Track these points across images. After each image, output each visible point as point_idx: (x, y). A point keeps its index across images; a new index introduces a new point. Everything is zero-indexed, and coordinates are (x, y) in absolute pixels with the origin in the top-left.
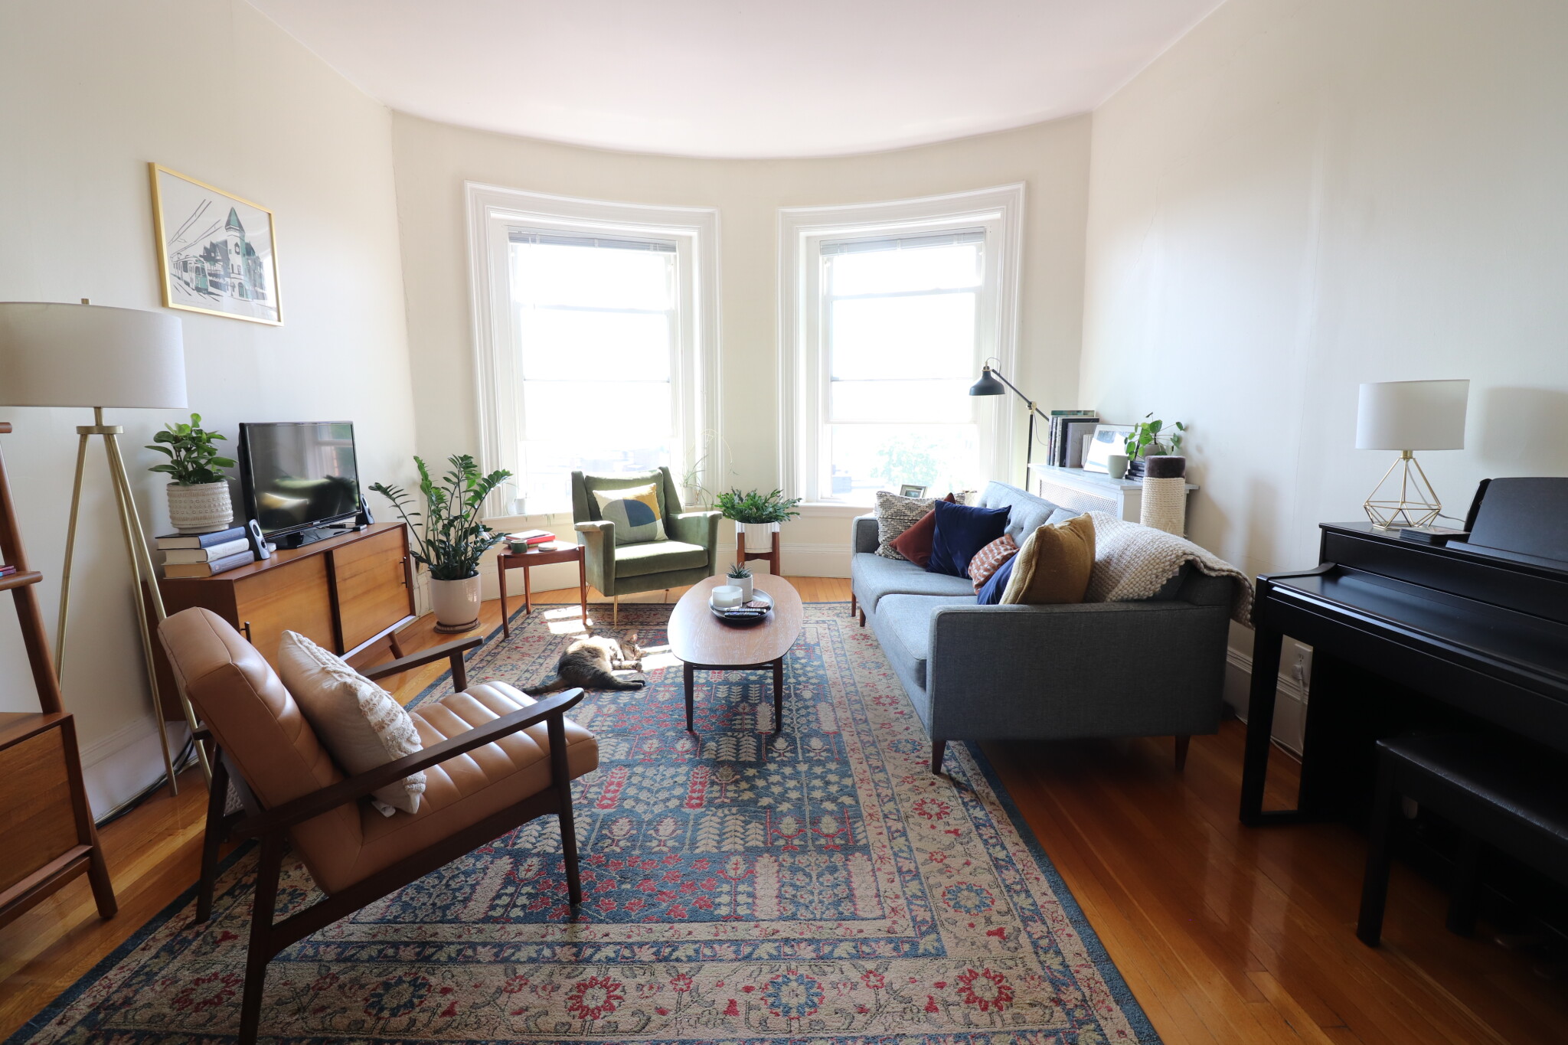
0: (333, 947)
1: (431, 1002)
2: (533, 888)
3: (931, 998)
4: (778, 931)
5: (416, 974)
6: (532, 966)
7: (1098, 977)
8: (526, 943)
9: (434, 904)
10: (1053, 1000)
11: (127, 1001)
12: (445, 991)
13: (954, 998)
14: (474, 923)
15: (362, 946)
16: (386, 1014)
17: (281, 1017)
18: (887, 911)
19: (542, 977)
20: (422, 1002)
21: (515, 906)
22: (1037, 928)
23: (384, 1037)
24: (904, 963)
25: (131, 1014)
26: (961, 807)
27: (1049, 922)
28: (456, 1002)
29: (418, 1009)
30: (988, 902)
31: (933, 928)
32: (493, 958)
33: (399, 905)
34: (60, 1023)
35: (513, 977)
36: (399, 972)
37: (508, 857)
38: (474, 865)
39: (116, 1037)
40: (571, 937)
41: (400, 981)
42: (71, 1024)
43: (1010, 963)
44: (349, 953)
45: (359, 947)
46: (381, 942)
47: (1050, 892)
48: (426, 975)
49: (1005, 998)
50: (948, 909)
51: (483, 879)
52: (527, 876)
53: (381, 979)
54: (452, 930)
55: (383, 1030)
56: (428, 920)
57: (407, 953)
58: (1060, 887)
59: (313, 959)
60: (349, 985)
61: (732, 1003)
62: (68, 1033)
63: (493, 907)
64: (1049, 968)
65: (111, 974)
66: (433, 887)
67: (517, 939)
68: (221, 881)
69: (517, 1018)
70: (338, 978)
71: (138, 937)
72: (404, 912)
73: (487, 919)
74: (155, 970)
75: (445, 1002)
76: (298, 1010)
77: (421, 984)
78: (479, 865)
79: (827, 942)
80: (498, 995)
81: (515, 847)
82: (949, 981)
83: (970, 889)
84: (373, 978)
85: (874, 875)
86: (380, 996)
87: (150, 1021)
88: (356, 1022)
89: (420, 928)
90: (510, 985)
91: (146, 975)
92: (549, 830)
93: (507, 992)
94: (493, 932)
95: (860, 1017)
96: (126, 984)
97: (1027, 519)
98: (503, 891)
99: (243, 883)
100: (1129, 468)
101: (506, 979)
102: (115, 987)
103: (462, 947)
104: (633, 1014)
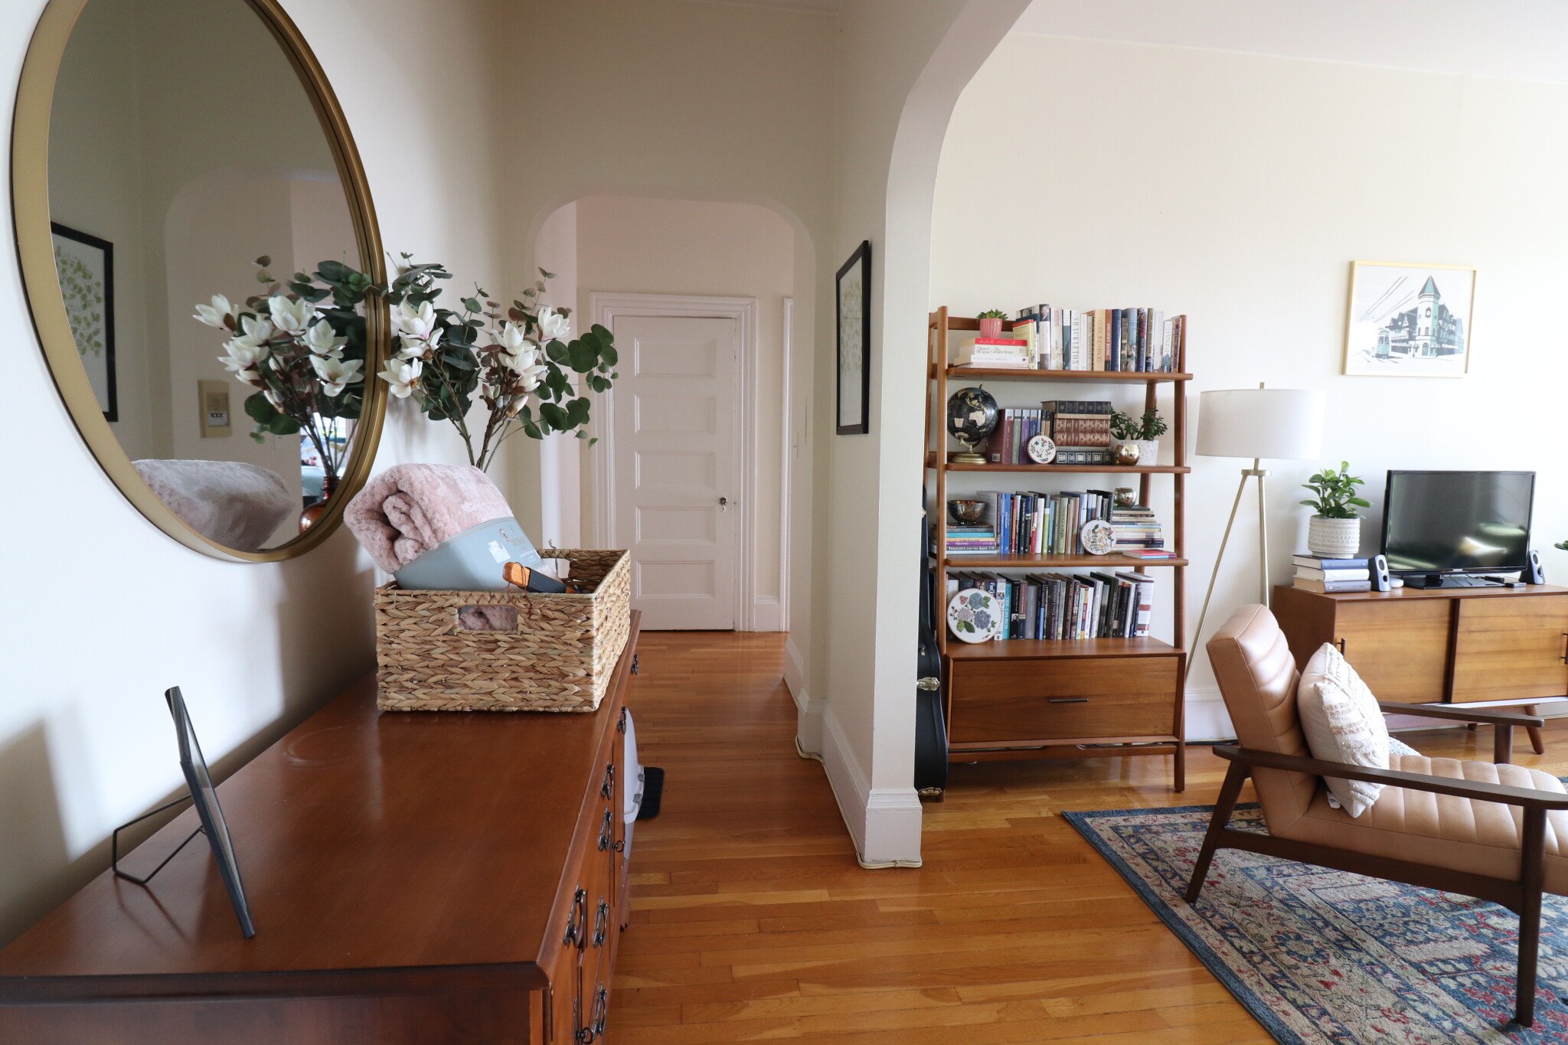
0: (1285, 892)
1: (1320, 969)
2: (1487, 982)
5: (1325, 948)
6: (1423, 1019)
8: (1435, 1005)
9: (1381, 925)
11: (1157, 833)
12: (1336, 973)
14: (1403, 959)
15: (1304, 906)
16: (1284, 949)
17: (1222, 899)
19: (1423, 1032)
20: (1313, 964)
21: (1454, 978)
23: (1271, 957)
25: (1155, 839)
28: (1337, 984)
29: (1306, 964)
32: (1394, 989)
33: (1354, 906)
34: (1124, 820)
35: (1398, 1011)
36: (1315, 938)
37: (1487, 946)
38: (1446, 928)
39: (1142, 843)
40: (1484, 1036)
41: (1310, 942)
42: (1128, 824)
44: (1290, 903)
45: (1302, 905)
46: (1319, 915)
48: (1331, 954)
51: (1444, 942)
52: (1491, 971)
53: (1298, 931)
54: (1379, 949)
55: (1274, 954)
56: (1367, 930)
57: (1329, 933)
59: (1266, 889)
60: (1275, 917)
62: (1125, 826)
63: (1431, 963)
65: (1159, 816)
66: (1393, 916)
67: (1430, 997)
68: (1249, 813)
69: (1373, 1031)
70: (1272, 909)
71: (1185, 809)
72: (1353, 912)
73: (1418, 967)
74: (1180, 829)
75: (1329, 977)
76: (1235, 905)
77: (1322, 955)
78: (1450, 932)
80: (1373, 1008)
81: (1504, 946)
84: (1293, 924)
86: (1290, 938)
87: (1160, 849)
88: (1262, 936)
89: (1355, 929)
90: (1390, 1012)
91: (1174, 828)
92: (1559, 960)
93: (1383, 1013)
94: (1414, 978)
96: (1163, 826)
98: (1453, 962)
99: (1261, 821)
101: (1390, 1006)
102: (1157, 823)
103: (1376, 963)
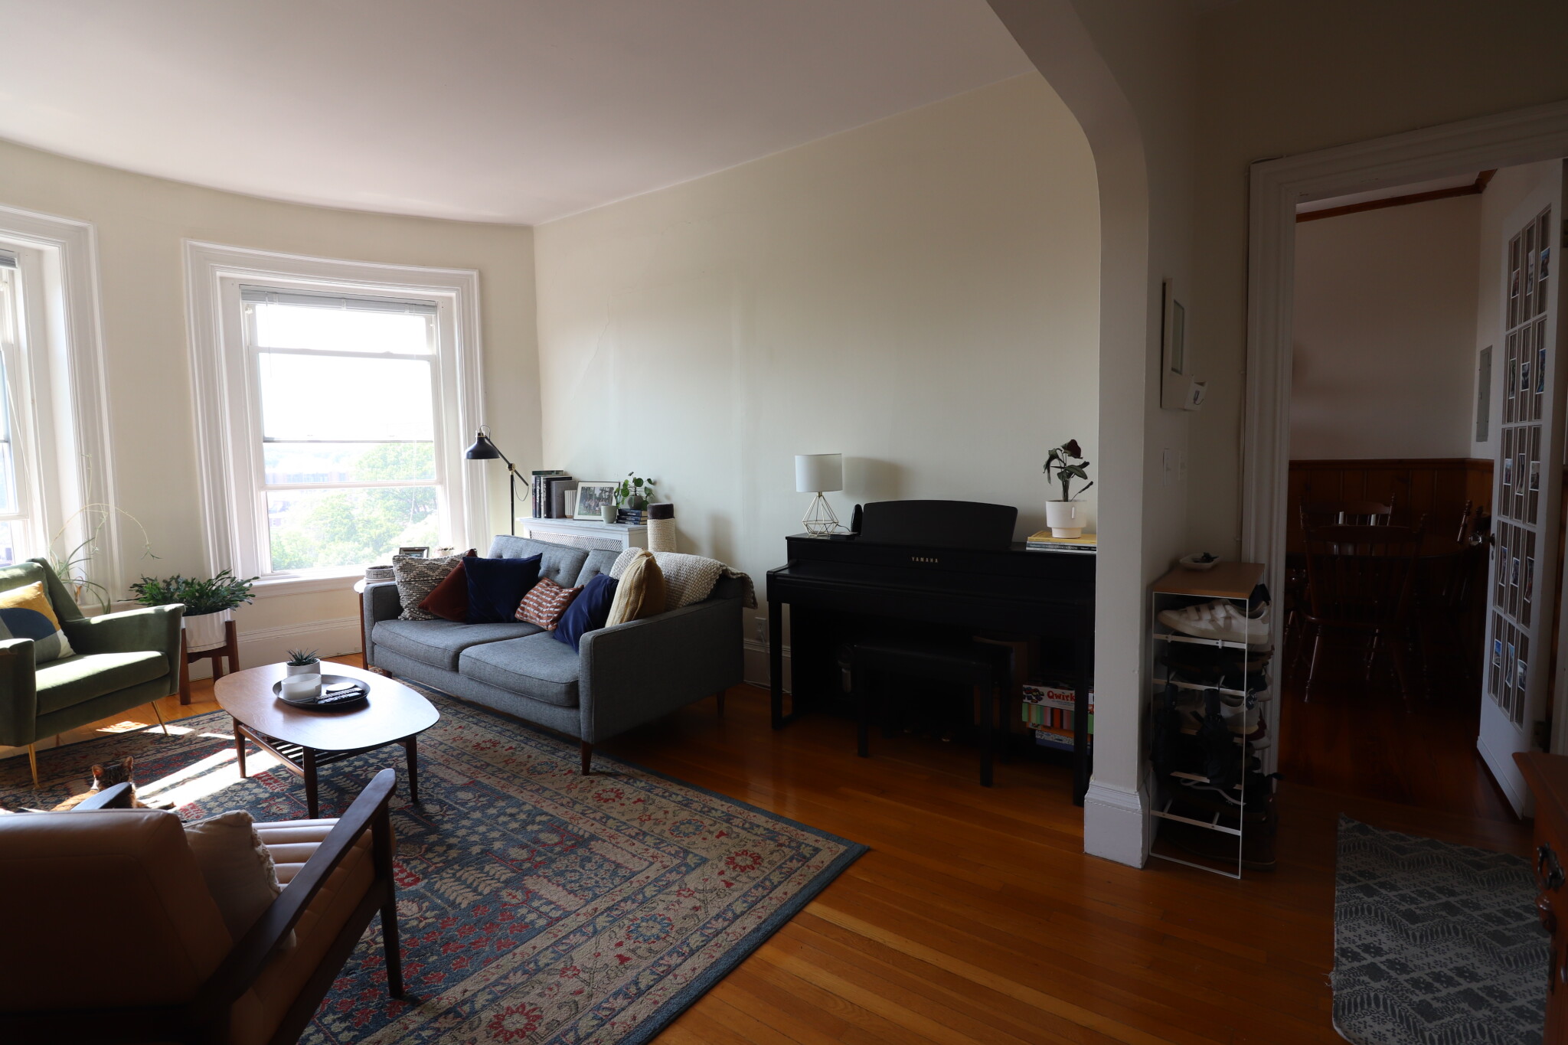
3: (724, 881)
4: (597, 908)
7: (785, 826)
10: (778, 846)
13: (734, 874)
18: (651, 859)
22: (736, 821)
24: (691, 876)
26: (627, 785)
27: (740, 816)
30: (699, 823)
31: (686, 852)
40: (435, 1011)
43: (743, 843)
47: (723, 803)
49: (757, 859)
50: (683, 838)
58: (728, 799)
61: (620, 956)
64: (762, 834)
79: (635, 894)
82: (724, 868)
83: (682, 823)
85: (618, 848)
95: (699, 913)
97: (562, 562)
100: (618, 514)
104: (559, 1008)
